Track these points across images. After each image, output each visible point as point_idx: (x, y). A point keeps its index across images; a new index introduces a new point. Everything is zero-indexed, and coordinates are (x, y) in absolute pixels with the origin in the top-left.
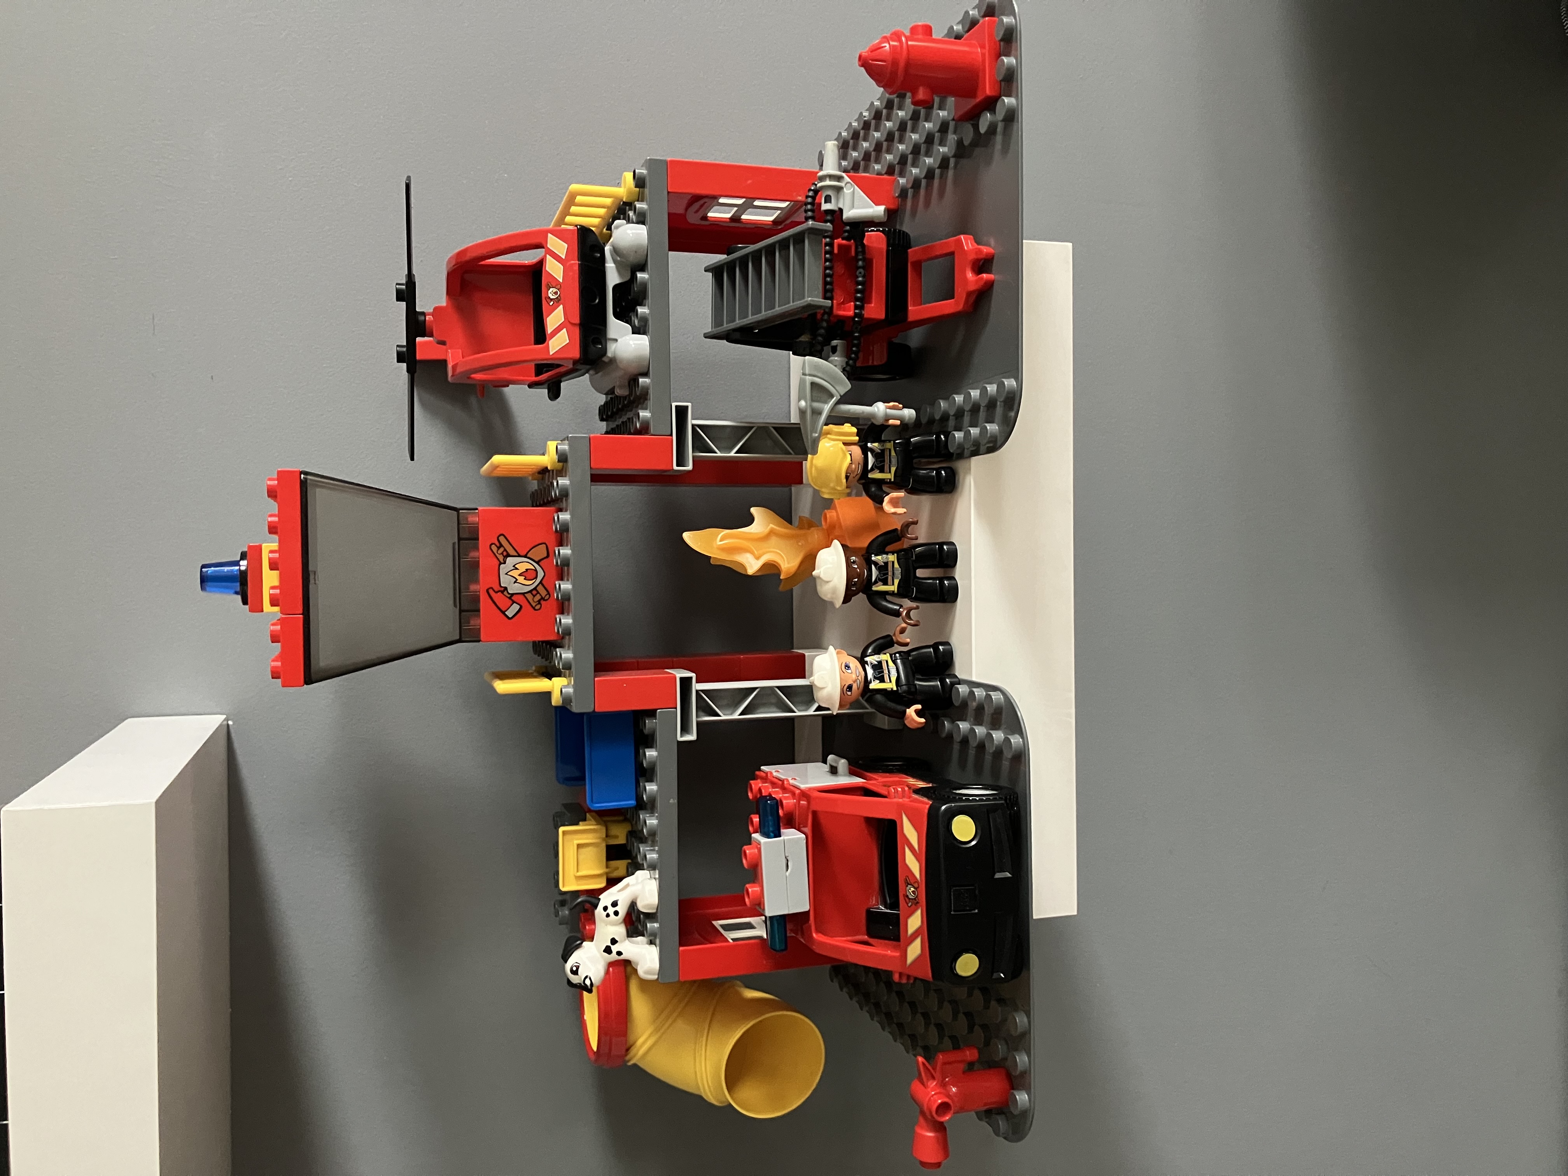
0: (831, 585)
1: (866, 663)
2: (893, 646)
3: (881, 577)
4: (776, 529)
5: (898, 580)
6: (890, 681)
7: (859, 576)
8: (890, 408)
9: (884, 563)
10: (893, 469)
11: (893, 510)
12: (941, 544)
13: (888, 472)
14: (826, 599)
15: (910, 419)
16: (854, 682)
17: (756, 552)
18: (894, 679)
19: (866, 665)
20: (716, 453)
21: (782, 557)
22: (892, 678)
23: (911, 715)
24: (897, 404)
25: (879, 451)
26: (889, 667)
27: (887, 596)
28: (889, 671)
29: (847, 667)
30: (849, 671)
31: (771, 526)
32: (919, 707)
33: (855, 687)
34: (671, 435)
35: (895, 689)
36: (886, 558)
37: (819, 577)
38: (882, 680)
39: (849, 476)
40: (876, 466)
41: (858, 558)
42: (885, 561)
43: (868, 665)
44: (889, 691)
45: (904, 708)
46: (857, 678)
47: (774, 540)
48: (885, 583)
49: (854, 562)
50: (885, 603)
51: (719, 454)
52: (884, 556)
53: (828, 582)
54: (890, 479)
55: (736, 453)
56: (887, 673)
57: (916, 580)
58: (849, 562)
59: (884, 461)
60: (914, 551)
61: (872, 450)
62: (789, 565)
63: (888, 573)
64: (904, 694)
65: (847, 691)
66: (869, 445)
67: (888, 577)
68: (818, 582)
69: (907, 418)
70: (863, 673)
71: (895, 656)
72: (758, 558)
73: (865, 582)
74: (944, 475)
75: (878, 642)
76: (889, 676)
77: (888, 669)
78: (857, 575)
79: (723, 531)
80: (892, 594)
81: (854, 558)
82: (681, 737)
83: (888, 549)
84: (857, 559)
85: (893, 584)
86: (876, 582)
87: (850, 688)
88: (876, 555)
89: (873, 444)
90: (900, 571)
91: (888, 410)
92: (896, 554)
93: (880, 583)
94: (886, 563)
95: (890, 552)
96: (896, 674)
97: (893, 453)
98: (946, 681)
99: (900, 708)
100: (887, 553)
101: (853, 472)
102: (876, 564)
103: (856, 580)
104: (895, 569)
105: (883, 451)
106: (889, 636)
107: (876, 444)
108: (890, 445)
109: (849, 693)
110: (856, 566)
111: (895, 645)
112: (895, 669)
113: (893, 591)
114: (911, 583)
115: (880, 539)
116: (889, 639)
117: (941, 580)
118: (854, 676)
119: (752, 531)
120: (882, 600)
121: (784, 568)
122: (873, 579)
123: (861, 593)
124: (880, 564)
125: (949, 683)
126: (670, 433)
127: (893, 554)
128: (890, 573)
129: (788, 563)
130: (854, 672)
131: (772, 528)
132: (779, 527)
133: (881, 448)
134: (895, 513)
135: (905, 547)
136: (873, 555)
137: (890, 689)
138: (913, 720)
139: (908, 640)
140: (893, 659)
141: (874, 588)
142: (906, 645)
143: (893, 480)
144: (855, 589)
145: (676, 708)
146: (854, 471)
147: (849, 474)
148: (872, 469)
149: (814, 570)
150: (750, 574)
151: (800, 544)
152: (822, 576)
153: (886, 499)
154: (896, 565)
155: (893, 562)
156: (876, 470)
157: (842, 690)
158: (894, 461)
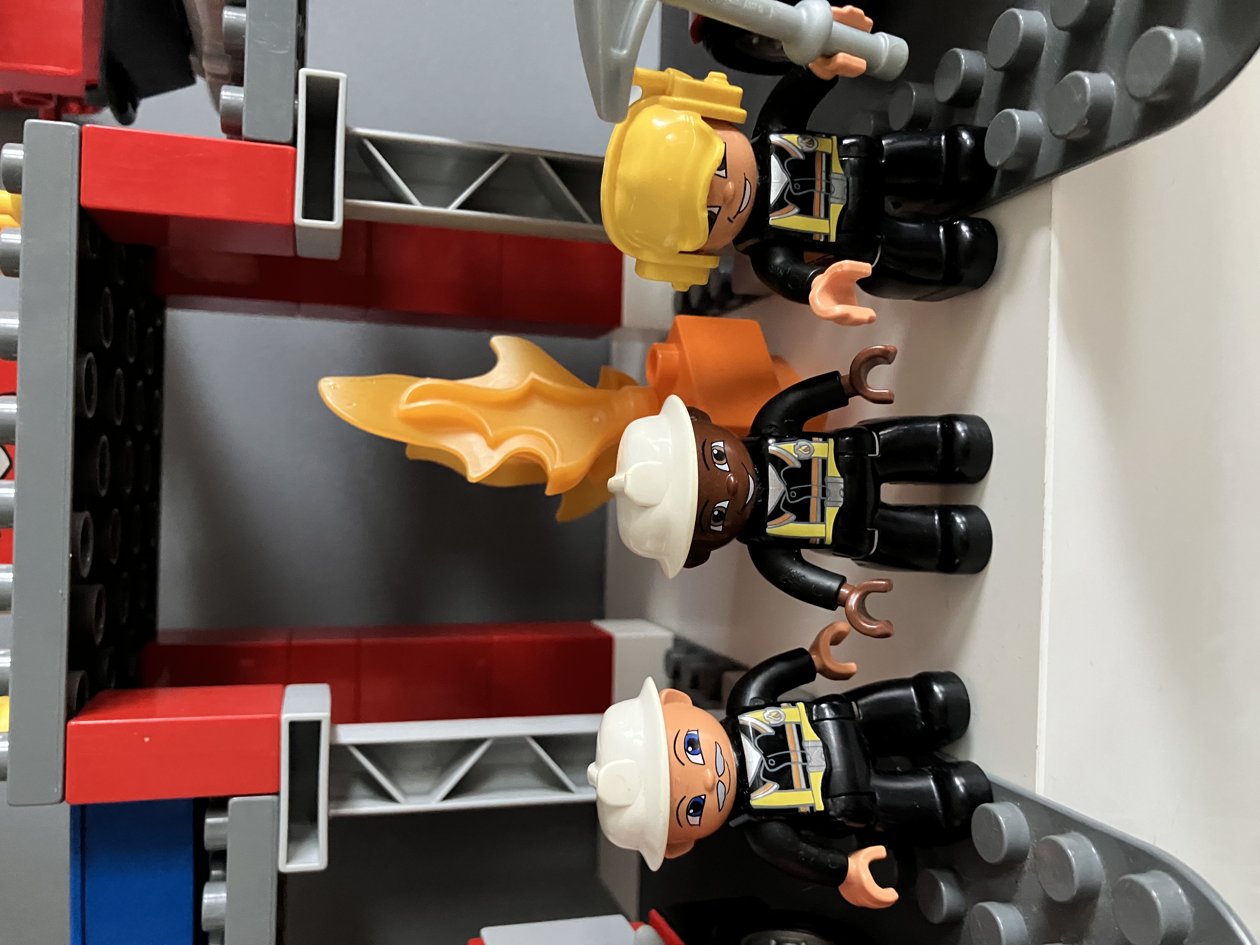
0: (655, 515)
1: (744, 729)
2: (813, 679)
3: (791, 499)
4: (545, 384)
5: (836, 510)
6: (808, 786)
7: (733, 493)
8: (842, 19)
9: (802, 461)
10: (836, 209)
11: (839, 309)
12: (949, 421)
13: (822, 215)
14: (640, 552)
15: (892, 60)
16: (710, 790)
17: (490, 432)
18: (817, 779)
19: (743, 737)
20: (409, 202)
21: (551, 445)
22: (812, 776)
23: (859, 878)
24: (861, 11)
25: (801, 157)
26: (805, 745)
27: (803, 551)
28: (804, 756)
29: (692, 744)
30: (698, 759)
31: (533, 375)
32: (879, 851)
33: (711, 803)
34: (294, 143)
35: (820, 806)
36: (808, 449)
37: (622, 492)
38: (786, 784)
39: (716, 216)
40: (790, 195)
41: (730, 445)
42: (805, 456)
43: (748, 735)
44: (802, 814)
45: (840, 858)
46: (717, 779)
47: (538, 408)
48: (803, 516)
49: (720, 456)
50: (798, 570)
51: (417, 206)
52: (802, 442)
53: (645, 507)
54: (827, 236)
55: (461, 207)
56: (800, 760)
57: (880, 511)
58: (707, 453)
59: (812, 185)
60: (878, 436)
61: (782, 153)
62: (564, 465)
63: (810, 488)
64: (839, 819)
65: (688, 813)
66: (774, 138)
67: (809, 500)
68: (621, 504)
69: (884, 60)
70: (734, 755)
71: (820, 711)
72: (494, 445)
73: (748, 510)
74: (968, 235)
75: (773, 670)
76: (804, 768)
77: (802, 748)
78: (729, 491)
79: (415, 382)
80: (819, 545)
81: (721, 444)
82: (289, 860)
83: (808, 426)
84: (728, 449)
85: (823, 520)
86: (777, 513)
87: (697, 806)
88: (780, 439)
89: (786, 136)
90: (842, 486)
91: (836, 24)
92: (831, 441)
93: (789, 516)
94: (807, 464)
95: (818, 435)
96: (824, 763)
97: (836, 167)
98: (954, 783)
99: (829, 857)
100: (809, 437)
101: (728, 201)
102: (779, 463)
103: (725, 504)
104: (828, 480)
105: (810, 156)
106: (801, 652)
107: (793, 138)
108: (828, 145)
109: (695, 820)
110: (725, 467)
111: (818, 674)
112: (821, 750)
113: (822, 540)
114: (868, 521)
115: (792, 398)
116: (801, 661)
117: (946, 512)
118: (709, 774)
119: (490, 385)
120: (794, 563)
121: (553, 470)
122: (771, 505)
123: (735, 542)
124: (791, 465)
125: (962, 789)
126: (289, 138)
127: (825, 440)
128: (816, 490)
129: (563, 460)
130: (710, 760)
131: (534, 380)
132: (549, 378)
133: (806, 149)
134: (843, 320)
135: (852, 423)
136: (771, 441)
137: (808, 809)
138: (863, 890)
139: (852, 666)
140: (814, 718)
141: (774, 529)
142: (846, 677)
143: (833, 239)
144: (720, 529)
145: (277, 794)
146: (732, 201)
147: (716, 210)
148: (781, 204)
149: (613, 474)
150: (474, 481)
151: (596, 420)
152: (630, 489)
153: (819, 283)
154: (833, 470)
155: (824, 462)
156: (791, 206)
157: (675, 813)
158: (838, 187)
